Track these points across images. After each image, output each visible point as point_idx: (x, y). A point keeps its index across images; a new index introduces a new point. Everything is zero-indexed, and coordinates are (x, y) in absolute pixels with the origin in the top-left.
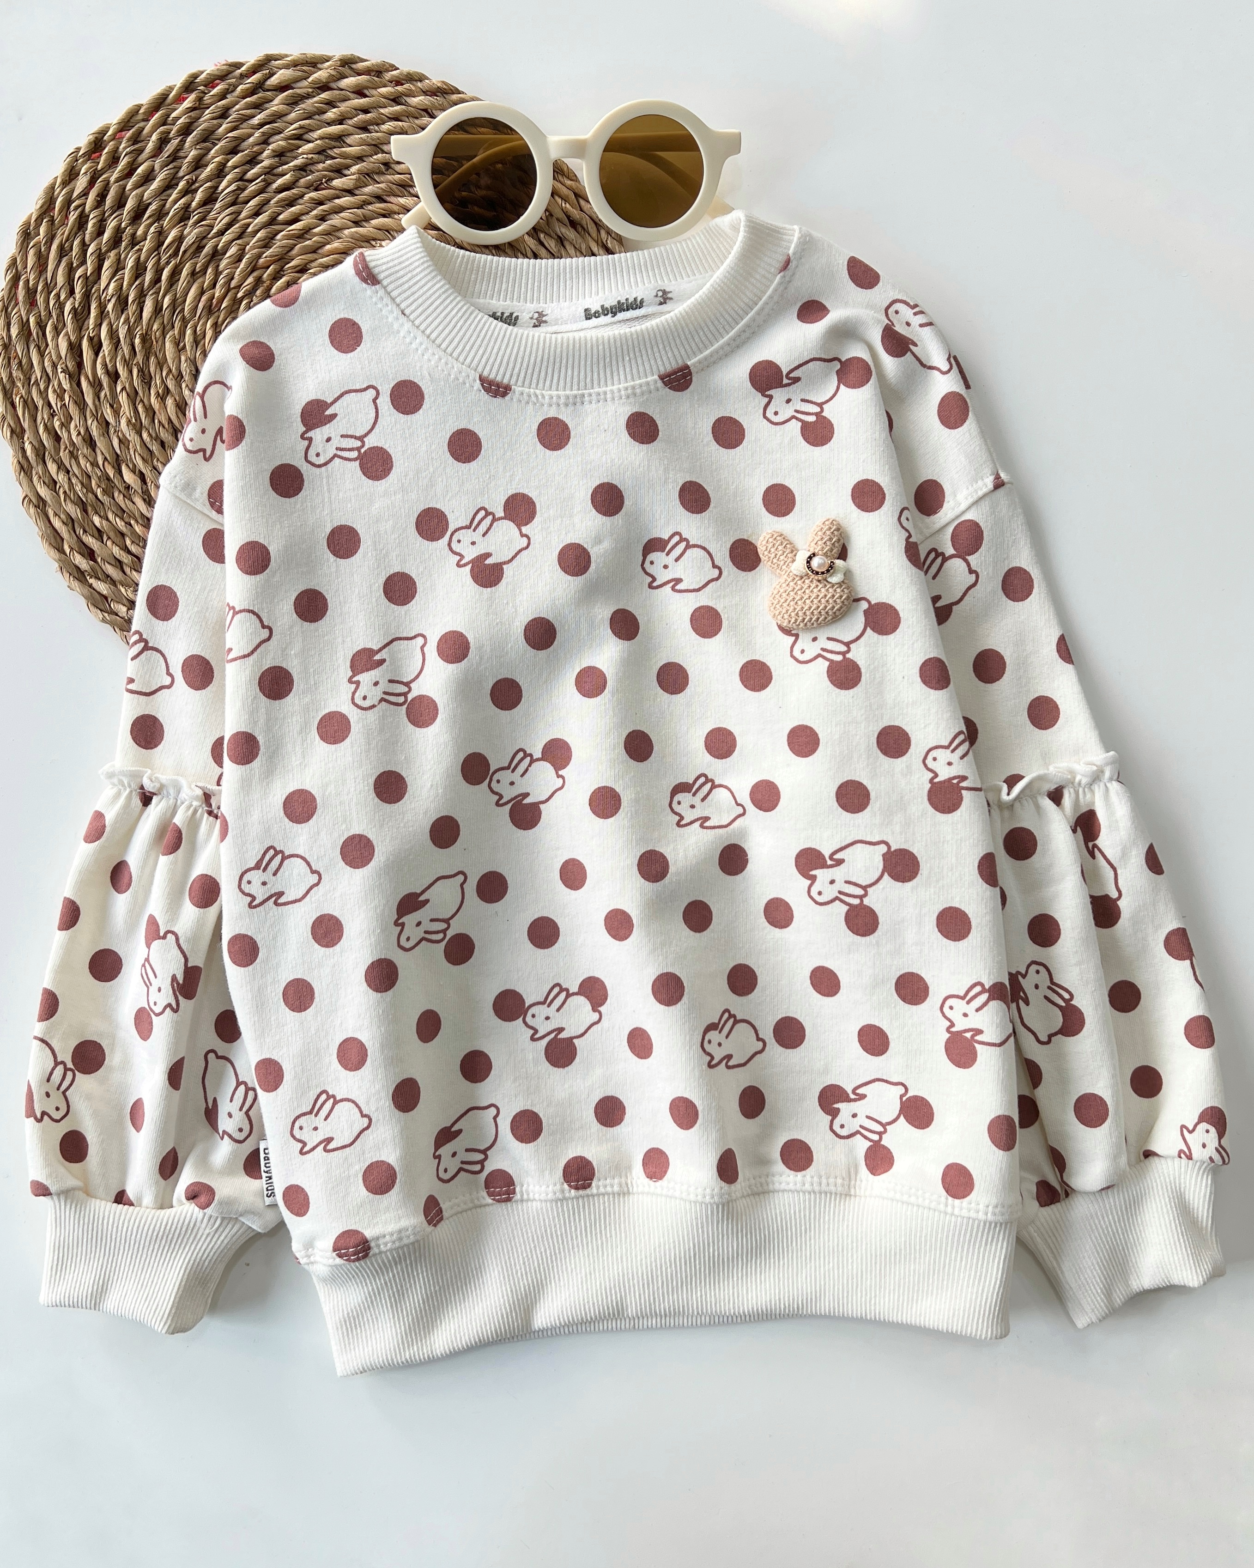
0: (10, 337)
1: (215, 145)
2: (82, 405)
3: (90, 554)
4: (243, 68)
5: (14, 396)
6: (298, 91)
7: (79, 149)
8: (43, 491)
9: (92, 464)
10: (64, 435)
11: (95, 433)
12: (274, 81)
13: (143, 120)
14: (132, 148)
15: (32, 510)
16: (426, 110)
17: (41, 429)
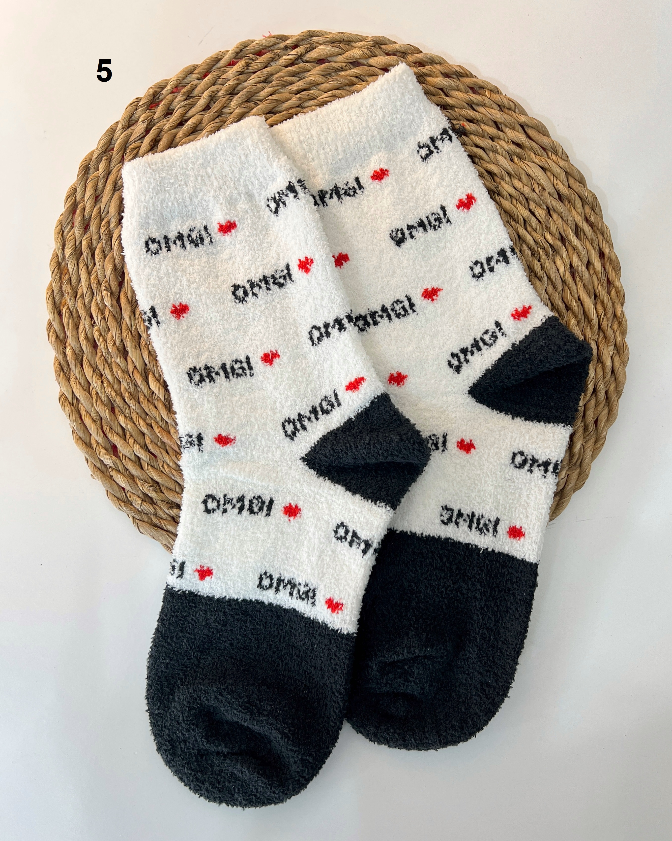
0: (64, 256)
1: (256, 104)
2: (119, 321)
3: (114, 450)
4: (289, 41)
5: (62, 308)
6: (334, 65)
7: (139, 99)
8: (79, 393)
9: (123, 371)
10: (101, 344)
11: (129, 345)
12: (313, 54)
13: (198, 79)
14: (186, 102)
15: (67, 408)
16: (442, 89)
17: (82, 337)
